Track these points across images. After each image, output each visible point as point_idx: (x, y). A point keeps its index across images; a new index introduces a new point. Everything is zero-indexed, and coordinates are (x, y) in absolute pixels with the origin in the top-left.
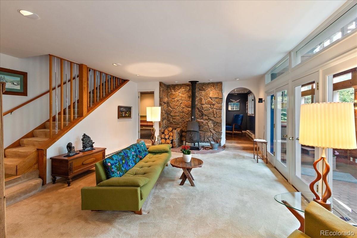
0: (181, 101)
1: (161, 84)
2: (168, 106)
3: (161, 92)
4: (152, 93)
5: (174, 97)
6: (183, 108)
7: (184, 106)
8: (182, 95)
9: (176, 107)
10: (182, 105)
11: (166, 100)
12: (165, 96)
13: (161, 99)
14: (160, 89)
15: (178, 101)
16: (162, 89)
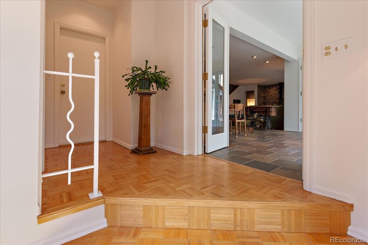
0: (273, 96)
1: (259, 86)
2: (264, 99)
3: (259, 91)
4: (253, 91)
5: (269, 93)
6: (275, 100)
7: (275, 99)
8: (275, 92)
9: (270, 100)
10: (275, 98)
11: (263, 95)
12: (262, 93)
13: (258, 95)
14: (258, 89)
15: (271, 95)
16: (259, 89)
